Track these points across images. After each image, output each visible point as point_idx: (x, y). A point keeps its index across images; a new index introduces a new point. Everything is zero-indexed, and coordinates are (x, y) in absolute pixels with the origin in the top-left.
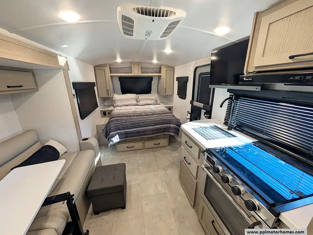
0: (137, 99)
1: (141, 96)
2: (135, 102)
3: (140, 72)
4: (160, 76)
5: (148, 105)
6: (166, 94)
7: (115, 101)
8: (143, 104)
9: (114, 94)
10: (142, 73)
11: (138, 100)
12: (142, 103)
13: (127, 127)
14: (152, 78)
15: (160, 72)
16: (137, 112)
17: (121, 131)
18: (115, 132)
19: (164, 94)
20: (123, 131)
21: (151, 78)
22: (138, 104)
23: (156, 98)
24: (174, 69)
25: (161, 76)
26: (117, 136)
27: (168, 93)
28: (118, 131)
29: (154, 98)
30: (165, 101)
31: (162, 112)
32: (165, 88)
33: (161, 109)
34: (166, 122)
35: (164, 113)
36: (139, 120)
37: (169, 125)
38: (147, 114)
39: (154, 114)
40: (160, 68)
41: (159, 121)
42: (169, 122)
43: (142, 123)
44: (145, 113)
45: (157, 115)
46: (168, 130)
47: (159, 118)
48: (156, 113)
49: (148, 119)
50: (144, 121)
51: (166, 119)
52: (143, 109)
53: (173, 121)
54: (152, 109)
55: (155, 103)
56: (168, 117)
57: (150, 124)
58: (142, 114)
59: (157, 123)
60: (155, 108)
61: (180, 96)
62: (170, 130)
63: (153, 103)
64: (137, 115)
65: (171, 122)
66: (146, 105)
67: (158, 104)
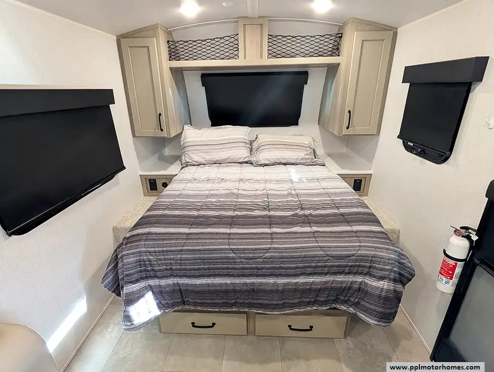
0: (251, 143)
1: (267, 135)
2: (243, 153)
3: (265, 54)
4: (337, 66)
5: (285, 164)
6: (350, 131)
7: (186, 149)
8: (267, 162)
9: (186, 127)
10: (272, 55)
11: (255, 145)
12: (264, 156)
13: (185, 269)
14: (306, 73)
15: (336, 50)
16: (238, 196)
17: (163, 282)
18: (142, 284)
19: (345, 132)
20: (171, 281)
21: (301, 76)
22: (253, 159)
23: (314, 140)
24: (395, 35)
25: (339, 64)
26: (149, 296)
27: (358, 128)
28: (152, 282)
29: (306, 141)
30: (344, 150)
31: (332, 208)
32: (349, 112)
33: (327, 190)
34: (346, 266)
35: (342, 215)
36: (231, 249)
37: (359, 279)
38: (272, 213)
39: (300, 216)
40: (340, 35)
41: (319, 261)
42: (364, 267)
43: (243, 260)
44: (267, 208)
45: (310, 223)
46: (352, 299)
47: (317, 244)
48: (307, 212)
49: (269, 246)
50: (251, 255)
51: (351, 253)
52: (266, 181)
53: (381, 263)
54: (296, 186)
55: (309, 158)
56: (360, 246)
57: (275, 268)
58: (251, 213)
59: (307, 267)
60: (305, 181)
61: (412, 144)
62: (362, 303)
63: (302, 159)
64: (234, 215)
65: (370, 267)
66: (279, 164)
67: (320, 161)
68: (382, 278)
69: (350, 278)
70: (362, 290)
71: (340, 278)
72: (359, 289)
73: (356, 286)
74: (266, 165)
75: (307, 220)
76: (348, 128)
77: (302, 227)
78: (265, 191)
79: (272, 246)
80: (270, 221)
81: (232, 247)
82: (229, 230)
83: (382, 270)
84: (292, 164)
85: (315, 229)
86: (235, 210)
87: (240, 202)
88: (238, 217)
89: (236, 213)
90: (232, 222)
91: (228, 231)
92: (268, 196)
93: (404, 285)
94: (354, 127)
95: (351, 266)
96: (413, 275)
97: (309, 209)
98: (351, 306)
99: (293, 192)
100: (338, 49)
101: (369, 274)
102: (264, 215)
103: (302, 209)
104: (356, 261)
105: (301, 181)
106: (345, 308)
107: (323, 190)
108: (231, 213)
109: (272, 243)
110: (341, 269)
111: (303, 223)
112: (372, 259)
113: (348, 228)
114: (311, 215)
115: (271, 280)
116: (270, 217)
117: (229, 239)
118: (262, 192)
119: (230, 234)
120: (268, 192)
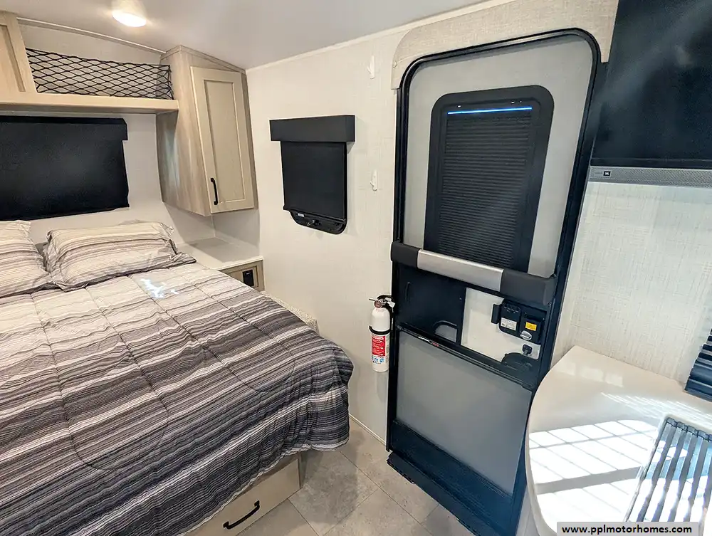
0: (40, 250)
1: (69, 231)
3: (30, 83)
4: (173, 113)
5: (126, 274)
6: (222, 207)
8: (91, 278)
10: (46, 86)
11: (51, 252)
12: (78, 269)
15: (166, 90)
16: (54, 357)
19: (213, 209)
22: (56, 278)
25: (176, 112)
27: (230, 202)
29: (151, 229)
30: (213, 234)
31: (235, 322)
32: (212, 180)
33: (217, 298)
34: (285, 394)
35: (255, 326)
36: (88, 464)
37: (304, 402)
38: (145, 363)
39: (194, 351)
40: (167, 68)
41: (249, 405)
42: (304, 384)
43: (120, 470)
44: (131, 358)
45: (215, 356)
46: (303, 433)
47: (240, 383)
48: (203, 341)
49: (165, 421)
50: (136, 453)
51: (287, 373)
52: (103, 312)
53: (322, 370)
54: (166, 305)
55: (168, 257)
56: (294, 360)
57: (187, 451)
58: (101, 379)
59: (236, 422)
60: (176, 293)
61: (303, 216)
62: (315, 430)
63: (156, 259)
64: (64, 396)
65: (313, 380)
66: (117, 275)
67: (186, 257)
68: (328, 388)
69: (295, 406)
70: (311, 415)
71: (281, 414)
72: (308, 414)
73: (303, 413)
74: (90, 284)
75: (210, 353)
76: (216, 203)
77: (205, 366)
78: (111, 330)
79: (170, 418)
80: (149, 379)
81: (88, 459)
82: (66, 430)
83: (326, 377)
84: (140, 271)
85: (227, 361)
86: (61, 387)
87: (66, 367)
88: (75, 396)
89: (67, 392)
90: (65, 412)
91: (64, 433)
92: (121, 337)
93: (346, 384)
94: (224, 202)
95: (292, 391)
96: (351, 368)
97: (203, 334)
98: (303, 443)
99: (164, 317)
100: (169, 89)
101: (313, 390)
102: (132, 372)
103: (194, 338)
104: (295, 380)
105: (168, 295)
106: (297, 450)
107: (211, 300)
108: (55, 396)
109: (169, 413)
110: (280, 402)
111: (206, 359)
112: (312, 369)
113: (271, 342)
114: (211, 343)
115: (184, 474)
116: (143, 372)
117: (75, 448)
118: (104, 335)
119: (72, 437)
120: (118, 330)
